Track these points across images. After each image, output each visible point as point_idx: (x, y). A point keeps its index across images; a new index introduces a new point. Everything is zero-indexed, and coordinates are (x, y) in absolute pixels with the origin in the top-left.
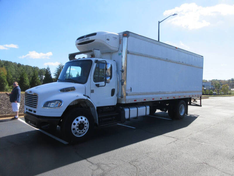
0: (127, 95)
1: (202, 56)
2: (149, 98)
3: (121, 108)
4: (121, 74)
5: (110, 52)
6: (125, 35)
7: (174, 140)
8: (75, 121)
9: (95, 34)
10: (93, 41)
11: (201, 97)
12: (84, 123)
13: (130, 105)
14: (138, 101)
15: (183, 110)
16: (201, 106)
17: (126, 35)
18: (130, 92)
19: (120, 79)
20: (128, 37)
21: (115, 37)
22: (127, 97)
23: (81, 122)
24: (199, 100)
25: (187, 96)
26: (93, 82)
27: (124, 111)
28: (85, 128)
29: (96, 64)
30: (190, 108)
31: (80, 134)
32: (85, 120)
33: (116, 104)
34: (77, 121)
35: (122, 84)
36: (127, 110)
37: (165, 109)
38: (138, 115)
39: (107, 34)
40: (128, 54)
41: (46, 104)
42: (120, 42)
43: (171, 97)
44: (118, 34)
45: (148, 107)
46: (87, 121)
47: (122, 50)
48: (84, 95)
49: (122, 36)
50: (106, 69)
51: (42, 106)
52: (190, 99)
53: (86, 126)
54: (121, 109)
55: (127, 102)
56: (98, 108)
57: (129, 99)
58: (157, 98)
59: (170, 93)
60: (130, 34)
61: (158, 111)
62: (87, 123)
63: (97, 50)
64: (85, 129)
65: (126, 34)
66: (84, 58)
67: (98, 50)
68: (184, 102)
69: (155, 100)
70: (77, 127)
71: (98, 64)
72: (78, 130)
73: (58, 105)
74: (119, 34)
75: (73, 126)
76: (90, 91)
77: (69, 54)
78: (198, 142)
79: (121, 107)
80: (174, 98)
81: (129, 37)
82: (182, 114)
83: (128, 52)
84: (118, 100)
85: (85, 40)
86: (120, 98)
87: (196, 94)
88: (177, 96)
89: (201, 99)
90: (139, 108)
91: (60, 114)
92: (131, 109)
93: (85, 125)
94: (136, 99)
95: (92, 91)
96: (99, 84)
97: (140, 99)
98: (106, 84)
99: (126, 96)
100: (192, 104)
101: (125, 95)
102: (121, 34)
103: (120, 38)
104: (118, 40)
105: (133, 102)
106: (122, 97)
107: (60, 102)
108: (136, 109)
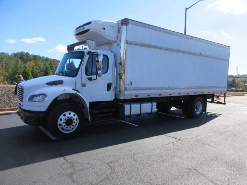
0: (126, 89)
1: (228, 47)
2: (155, 93)
3: (121, 104)
4: (119, 66)
5: (109, 43)
6: (123, 23)
7: (174, 140)
8: (62, 117)
9: (90, 23)
10: (87, 31)
11: (225, 94)
12: (72, 119)
13: (131, 101)
14: (140, 97)
15: (201, 108)
16: (225, 104)
17: (124, 23)
18: (129, 86)
19: (118, 72)
20: (127, 26)
21: (112, 26)
22: (126, 92)
23: (68, 117)
24: (223, 98)
25: (206, 92)
26: (85, 75)
27: (124, 107)
28: (74, 124)
29: (89, 56)
30: (208, 105)
31: (68, 131)
32: (74, 115)
33: (114, 100)
34: (64, 117)
35: (121, 78)
36: (127, 107)
37: (179, 106)
38: (142, 112)
39: (102, 22)
40: (127, 44)
41: (32, 98)
42: (119, 31)
43: (183, 93)
44: (116, 23)
45: (155, 104)
46: (76, 117)
47: (121, 39)
48: (73, 89)
49: (120, 24)
50: (98, 61)
51: (27, 100)
52: (212, 96)
53: (74, 122)
54: (120, 104)
55: (125, 98)
56: (92, 104)
57: (128, 94)
58: (165, 93)
59: (182, 89)
60: (130, 22)
62: (77, 119)
63: (91, 40)
64: (73, 125)
65: (125, 22)
66: (79, 49)
67: (93, 40)
68: (201, 99)
70: (64, 123)
71: (91, 56)
72: (65, 126)
73: (42, 100)
74: (117, 22)
75: (59, 122)
76: (80, 85)
77: (67, 46)
78: (201, 145)
79: (121, 103)
80: (188, 95)
81: (129, 26)
82: (198, 113)
83: (127, 43)
84: (116, 95)
85: (81, 30)
86: (118, 93)
87: (219, 90)
88: (192, 92)
89: (225, 97)
90: (142, 105)
91: (44, 109)
92: (132, 106)
93: (74, 121)
94: (137, 95)
95: (84, 85)
96: (92, 78)
97: (143, 94)
98: (97, 77)
99: (125, 91)
100: (214, 101)
101: (123, 89)
102: (120, 22)
103: (118, 26)
104: (116, 28)
105: (134, 97)
106: (120, 92)
107: (44, 96)
108: (139, 105)
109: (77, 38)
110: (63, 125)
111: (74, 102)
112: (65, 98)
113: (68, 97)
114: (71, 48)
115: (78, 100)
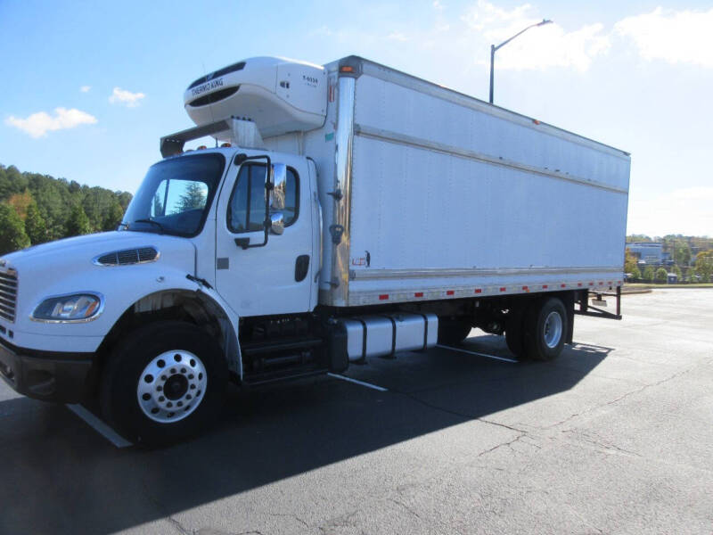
0: (352, 276)
1: (626, 154)
2: (436, 289)
3: (335, 321)
4: (332, 204)
5: (298, 132)
6: (345, 69)
7: (509, 435)
8: (152, 369)
9: (239, 66)
10: (232, 90)
11: (619, 289)
12: (186, 375)
13: (365, 314)
14: (393, 299)
15: (558, 332)
16: (618, 317)
17: (350, 69)
18: (363, 267)
19: (330, 223)
20: (356, 78)
21: (310, 77)
22: (354, 286)
23: (173, 371)
24: (615, 299)
25: (572, 283)
26: (230, 233)
27: (345, 332)
28: (193, 393)
29: (238, 168)
30: (580, 323)
31: (172, 415)
32: (193, 363)
33: (316, 308)
34: (159, 369)
35: (337, 240)
36: (354, 330)
37: (495, 327)
38: (397, 347)
39: (280, 64)
40: (356, 136)
41: (46, 309)
42: (332, 94)
43: (513, 287)
44: (322, 68)
45: (434, 321)
46: (198, 369)
47: (337, 121)
48: (189, 277)
49: (336, 74)
50: (270, 186)
51: (31, 315)
52: (583, 295)
53: (193, 387)
54: (334, 324)
55: (353, 303)
56: (248, 323)
57: (359, 292)
58: (465, 288)
59: (510, 274)
60: (365, 67)
61: (476, 333)
62: (200, 376)
63: (244, 119)
64: (189, 397)
65: (351, 66)
66: (202, 148)
67: (249, 120)
68: (560, 303)
69: (455, 296)
70: (159, 389)
71: (246, 169)
72: (161, 399)
73: (85, 313)
74: (325, 66)
75: (143, 386)
76: (213, 264)
77: (161, 139)
78: (593, 448)
79: (335, 318)
80: (524, 292)
81: (363, 78)
82: (551, 345)
83: (357, 131)
84: (321, 293)
85: (210, 88)
86: (328, 287)
87: (605, 277)
88: (535, 285)
89: (618, 296)
90: (398, 324)
91: (91, 344)
92: (370, 327)
93: (191, 382)
94: (386, 293)
95: (223, 264)
96: (248, 240)
97: (402, 291)
98: (270, 237)
99: (351, 282)
100: (589, 310)
101: (345, 276)
102: (335, 68)
103: (329, 79)
104: (322, 87)
105: (377, 301)
106: (335, 284)
107: (94, 301)
108: (389, 325)
109: (192, 116)
110: (157, 395)
111: (190, 318)
112: (159, 307)
113: (169, 303)
114: (172, 145)
115: (202, 311)
